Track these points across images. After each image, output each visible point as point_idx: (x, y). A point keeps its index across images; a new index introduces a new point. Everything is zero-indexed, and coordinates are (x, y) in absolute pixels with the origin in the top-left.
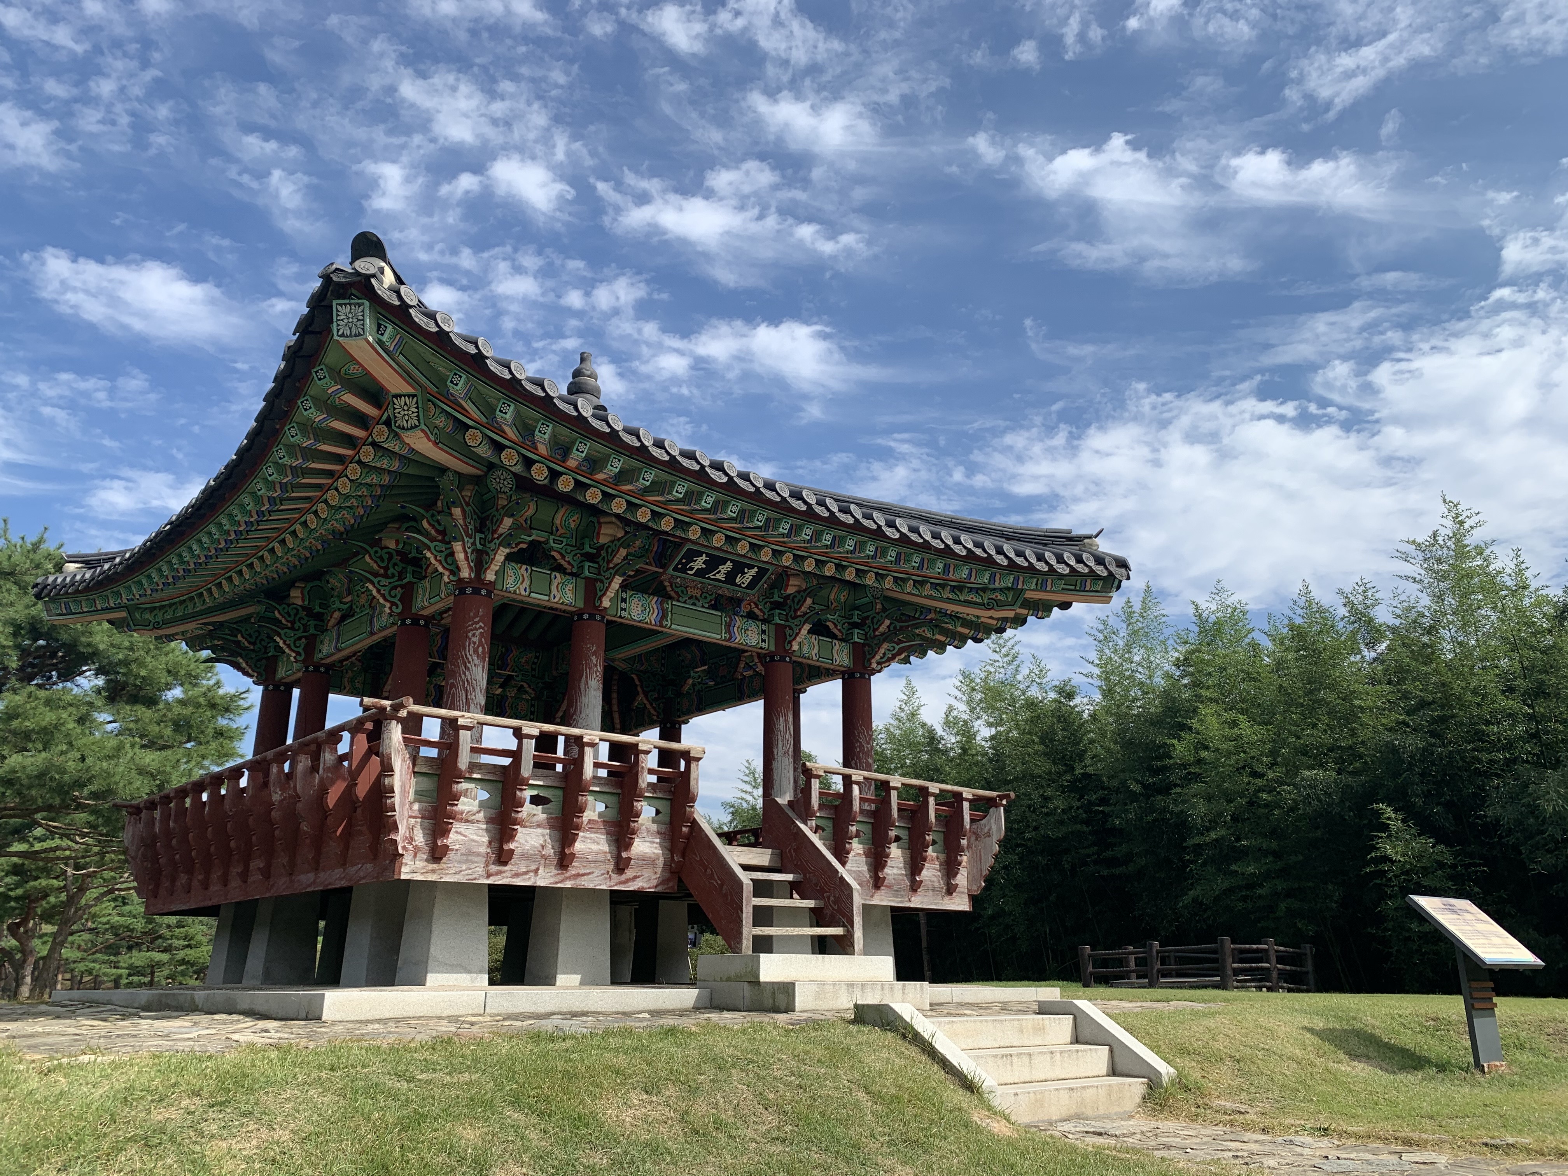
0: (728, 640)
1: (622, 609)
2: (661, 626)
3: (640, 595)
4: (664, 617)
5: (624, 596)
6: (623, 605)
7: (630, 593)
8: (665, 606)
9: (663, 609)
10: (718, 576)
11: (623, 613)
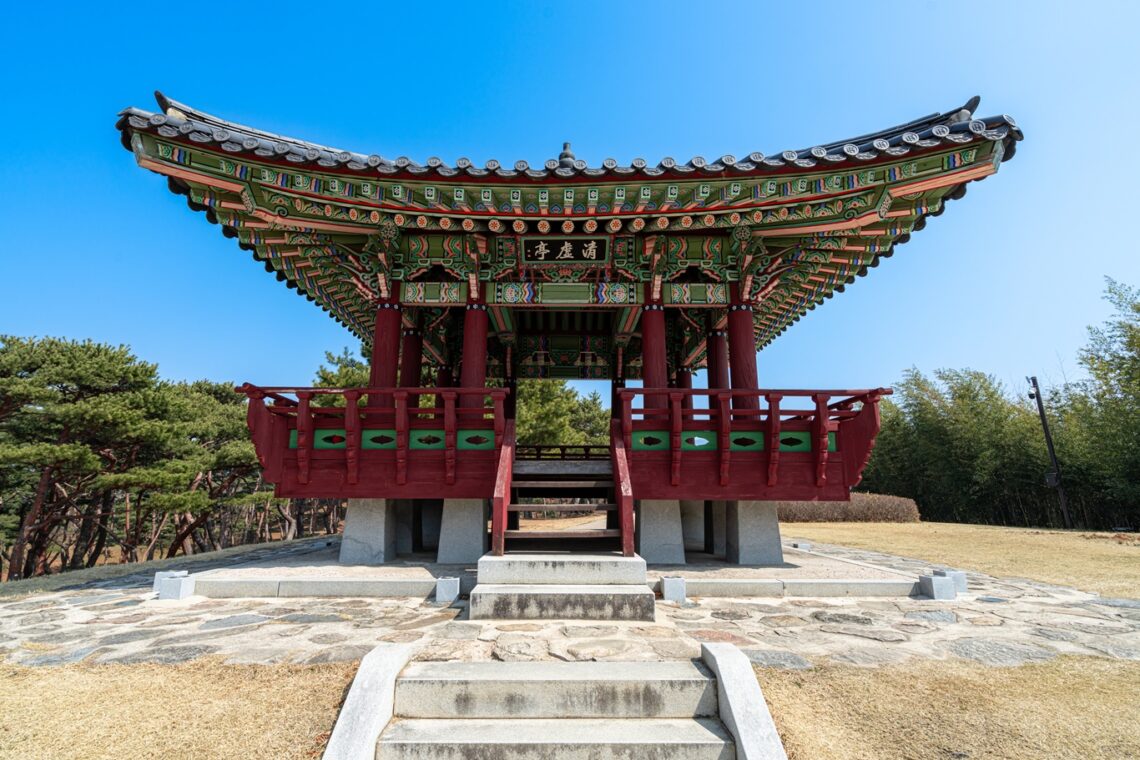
0: (597, 302)
1: (498, 297)
2: (534, 303)
3: (513, 284)
4: (535, 294)
5: (500, 287)
6: (499, 294)
7: (504, 285)
8: (536, 287)
9: (534, 291)
10: (566, 256)
11: (499, 300)
